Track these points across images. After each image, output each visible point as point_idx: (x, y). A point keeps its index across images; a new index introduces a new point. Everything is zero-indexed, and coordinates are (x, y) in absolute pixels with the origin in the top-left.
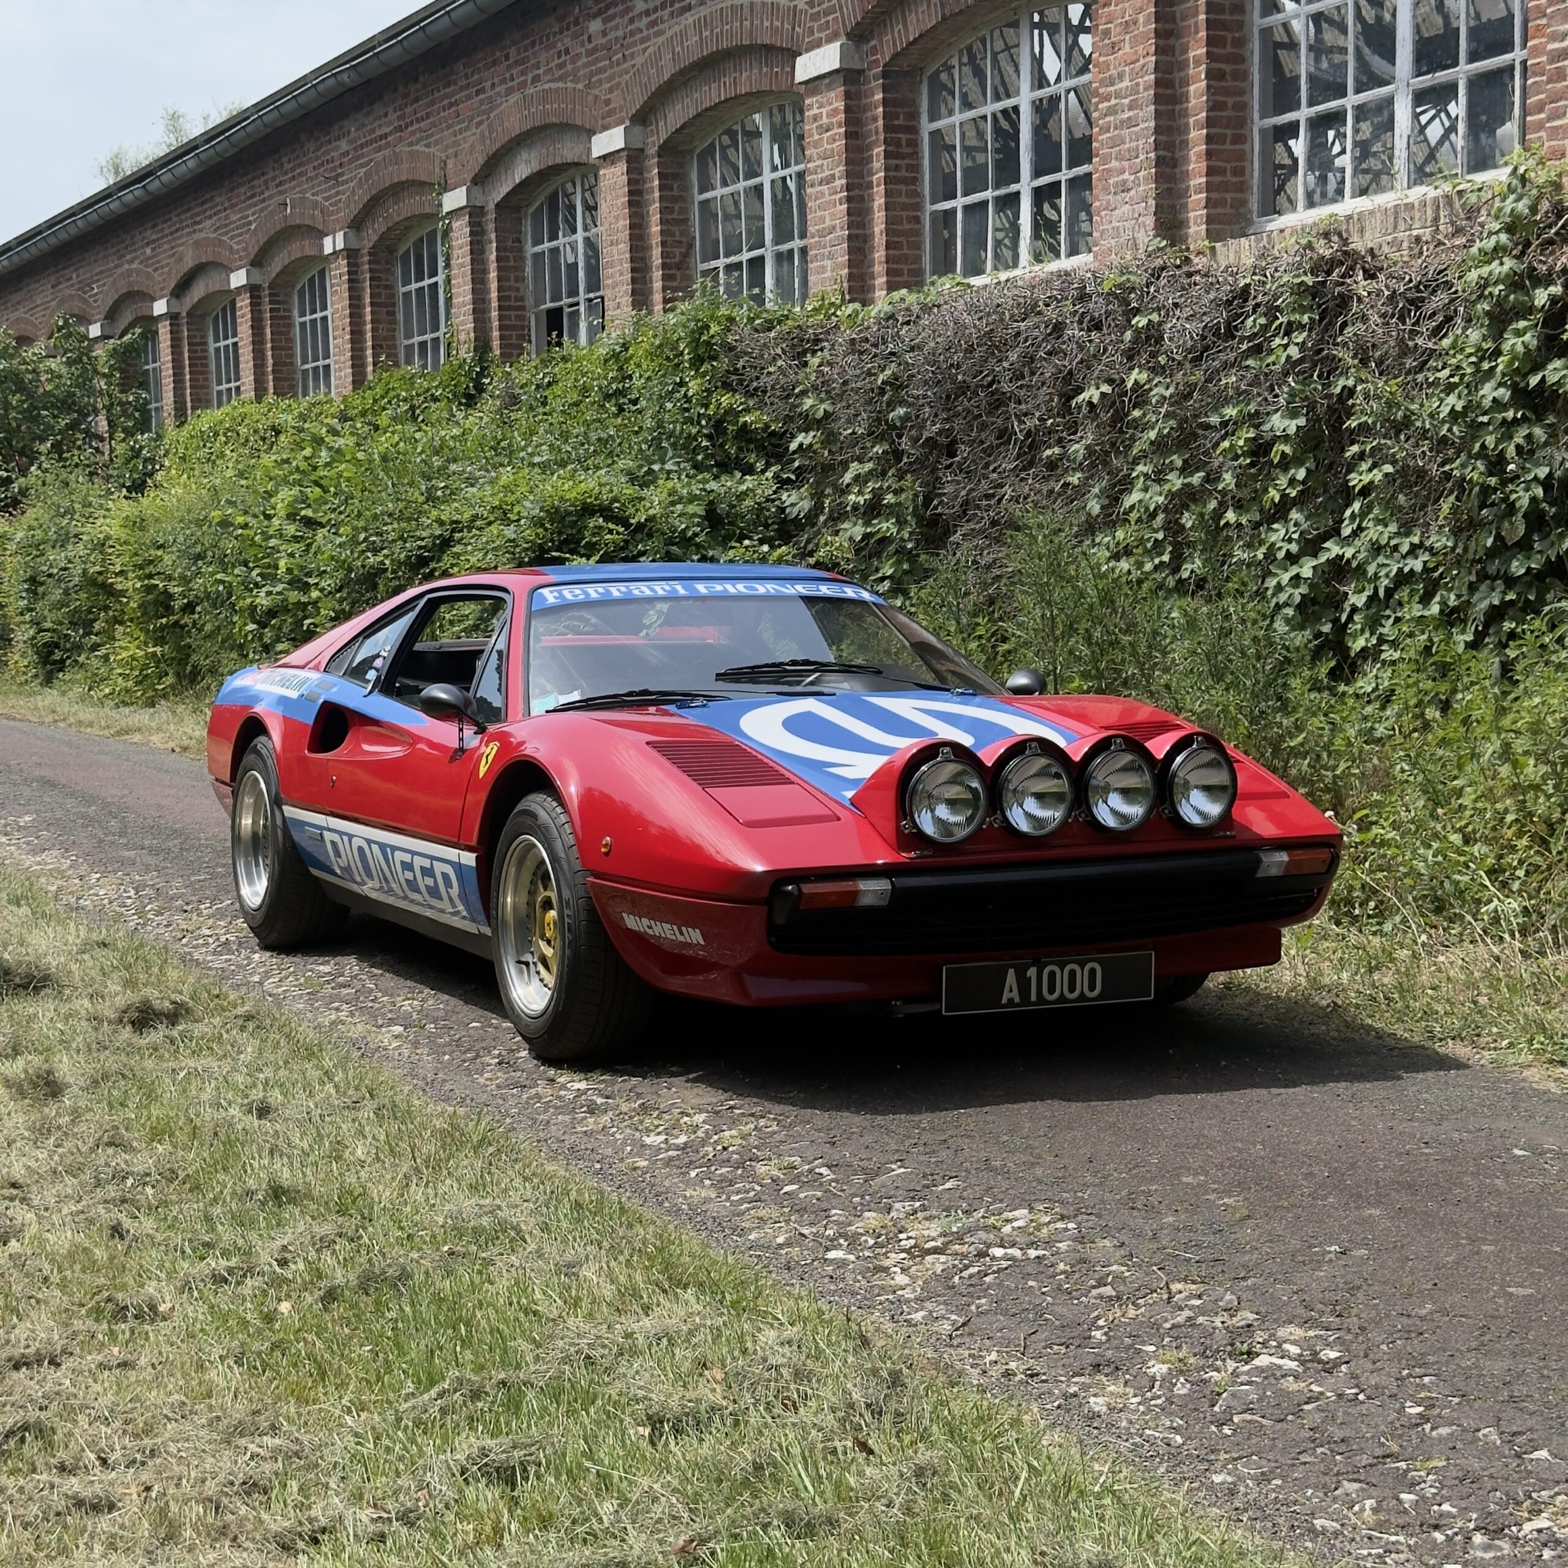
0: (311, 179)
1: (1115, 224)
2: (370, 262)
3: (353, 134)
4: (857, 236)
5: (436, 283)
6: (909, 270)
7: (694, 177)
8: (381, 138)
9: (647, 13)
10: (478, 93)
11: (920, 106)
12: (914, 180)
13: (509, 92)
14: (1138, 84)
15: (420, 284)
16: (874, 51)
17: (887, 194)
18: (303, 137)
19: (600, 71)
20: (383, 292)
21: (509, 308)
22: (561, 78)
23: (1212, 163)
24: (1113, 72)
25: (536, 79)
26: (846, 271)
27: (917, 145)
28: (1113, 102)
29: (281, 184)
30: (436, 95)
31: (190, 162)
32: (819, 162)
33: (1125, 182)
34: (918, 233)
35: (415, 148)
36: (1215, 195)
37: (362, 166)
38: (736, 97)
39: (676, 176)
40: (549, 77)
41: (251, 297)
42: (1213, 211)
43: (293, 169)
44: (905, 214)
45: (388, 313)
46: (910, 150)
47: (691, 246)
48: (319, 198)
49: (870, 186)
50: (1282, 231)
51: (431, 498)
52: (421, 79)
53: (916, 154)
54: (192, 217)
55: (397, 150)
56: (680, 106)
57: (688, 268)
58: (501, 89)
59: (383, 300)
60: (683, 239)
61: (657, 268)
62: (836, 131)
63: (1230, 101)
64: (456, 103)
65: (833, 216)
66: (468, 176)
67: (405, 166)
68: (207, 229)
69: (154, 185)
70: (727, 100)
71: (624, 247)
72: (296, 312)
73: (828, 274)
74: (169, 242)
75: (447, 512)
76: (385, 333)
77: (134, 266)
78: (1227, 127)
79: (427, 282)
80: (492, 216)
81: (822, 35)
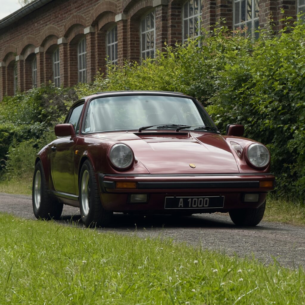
2: (7, 70)
3: (3, 39)
7: (53, 58)
8: (8, 41)
9: (42, 24)
10: (21, 34)
11: (77, 50)
12: (76, 65)
14: (89, 55)
16: (68, 40)
17: (70, 68)
19: (37, 34)
22: (31, 35)
25: (29, 34)
30: (15, 33)
34: (77, 76)
39: (49, 58)
44: (74, 72)
45: (11, 82)
46: (75, 59)
52: (13, 29)
55: (10, 44)
58: (24, 34)
59: (10, 79)
60: (51, 72)
62: (63, 55)
63: (102, 59)
64: (18, 36)
65: (62, 72)
66: (20, 53)
67: (11, 48)
71: (39, 73)
73: (62, 83)
80: (24, 62)
81: (61, 35)
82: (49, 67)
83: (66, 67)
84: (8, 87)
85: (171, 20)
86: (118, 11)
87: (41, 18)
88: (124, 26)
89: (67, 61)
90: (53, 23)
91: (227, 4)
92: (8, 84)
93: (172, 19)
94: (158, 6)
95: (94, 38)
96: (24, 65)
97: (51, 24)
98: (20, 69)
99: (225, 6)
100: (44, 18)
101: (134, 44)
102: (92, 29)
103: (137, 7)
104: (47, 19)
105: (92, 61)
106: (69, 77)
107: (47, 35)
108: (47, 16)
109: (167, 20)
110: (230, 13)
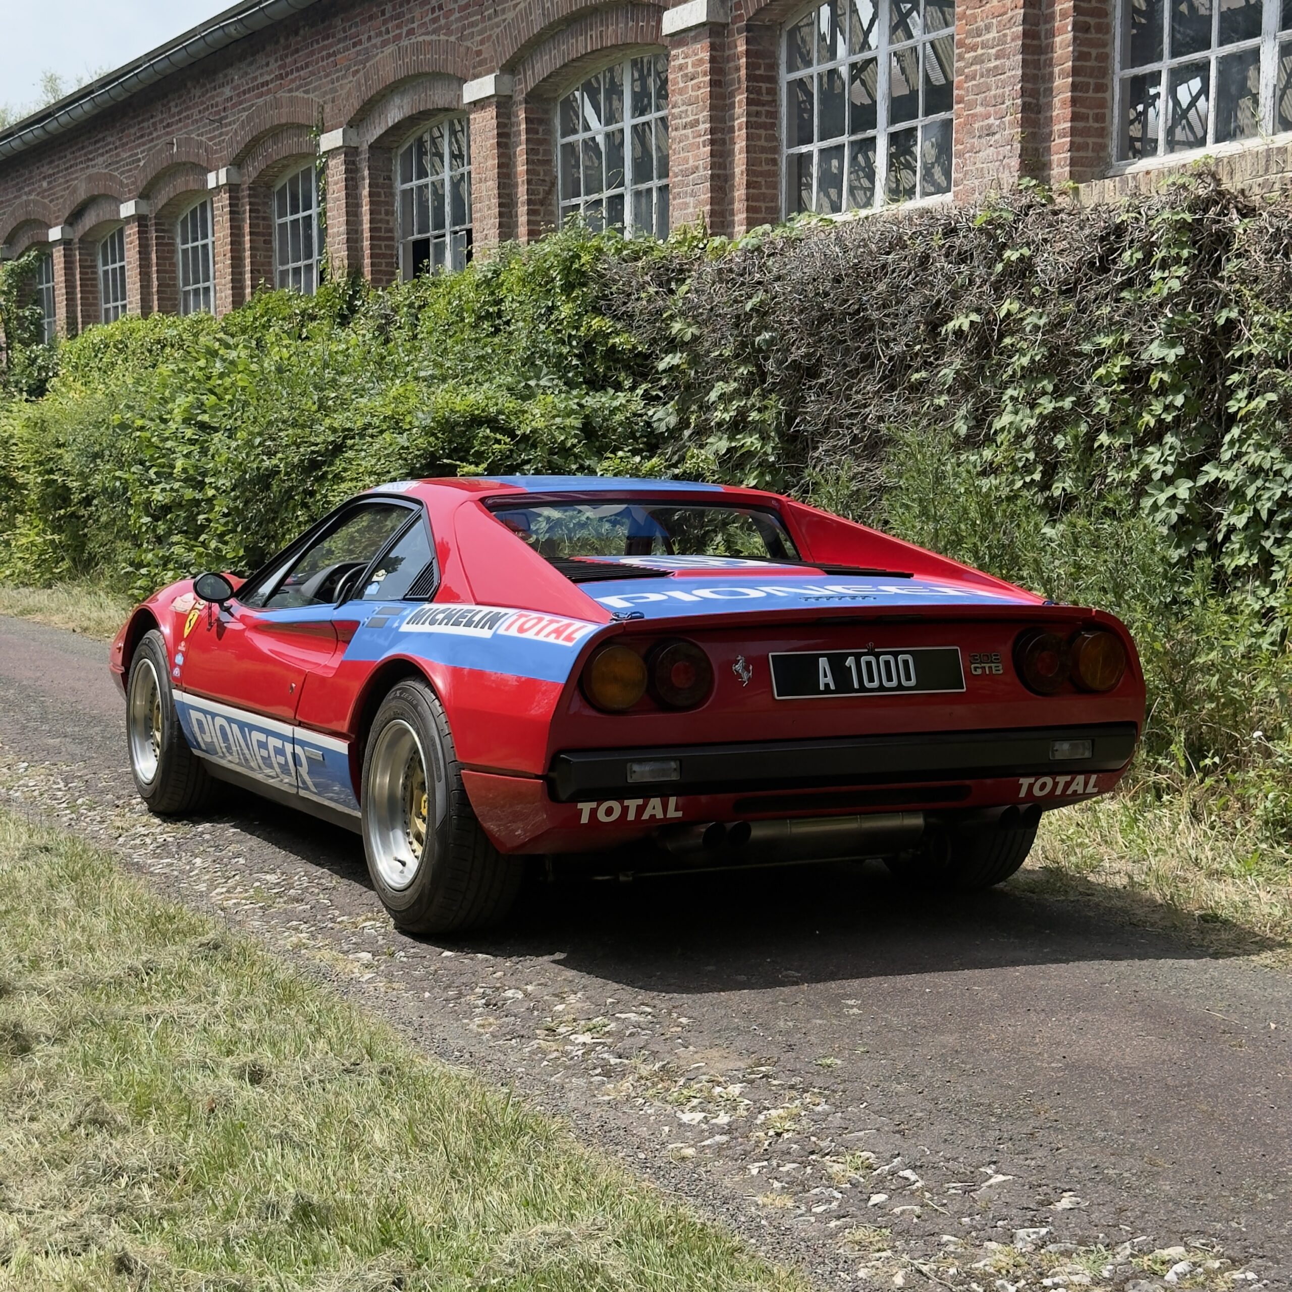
0: (197, 121)
1: (979, 165)
2: (250, 196)
3: (236, 82)
4: (719, 176)
5: (310, 216)
6: (767, 208)
7: (557, 122)
8: (263, 85)
10: (355, 44)
11: (779, 58)
12: (773, 126)
13: (384, 44)
14: (1005, 35)
15: (295, 217)
16: (739, 7)
17: (748, 138)
18: (189, 84)
19: (472, 25)
20: (261, 222)
21: (380, 239)
22: (434, 32)
23: (1077, 110)
24: (981, 24)
25: (411, 32)
26: (708, 207)
27: (775, 94)
28: (980, 51)
29: (168, 125)
30: (316, 46)
31: (86, 105)
32: (684, 108)
33: (990, 126)
34: (775, 174)
35: (294, 94)
36: (1078, 140)
37: (244, 110)
38: (602, 49)
39: (541, 121)
40: (423, 30)
41: (139, 226)
42: (1076, 154)
43: (179, 113)
44: (764, 156)
45: (265, 242)
46: (769, 98)
47: (553, 184)
48: (203, 139)
49: (732, 130)
50: (1148, 173)
51: (322, 406)
52: (302, 32)
53: (774, 102)
54: (85, 155)
55: (278, 96)
56: (547, 57)
57: (550, 204)
58: (377, 41)
59: (261, 229)
60: (547, 178)
61: (523, 203)
62: (701, 79)
63: (1094, 52)
64: (334, 54)
65: (697, 158)
66: (345, 119)
67: (284, 110)
68: (99, 165)
69: (52, 125)
70: (593, 52)
71: (491, 184)
72: (179, 240)
73: (691, 210)
74: (65, 176)
75: (339, 420)
76: (262, 259)
77: (32, 197)
78: (1091, 77)
79: (301, 215)
80: (365, 156)
82: (540, 157)
84: (252, 256)
92: (252, 249)
96: (364, 164)
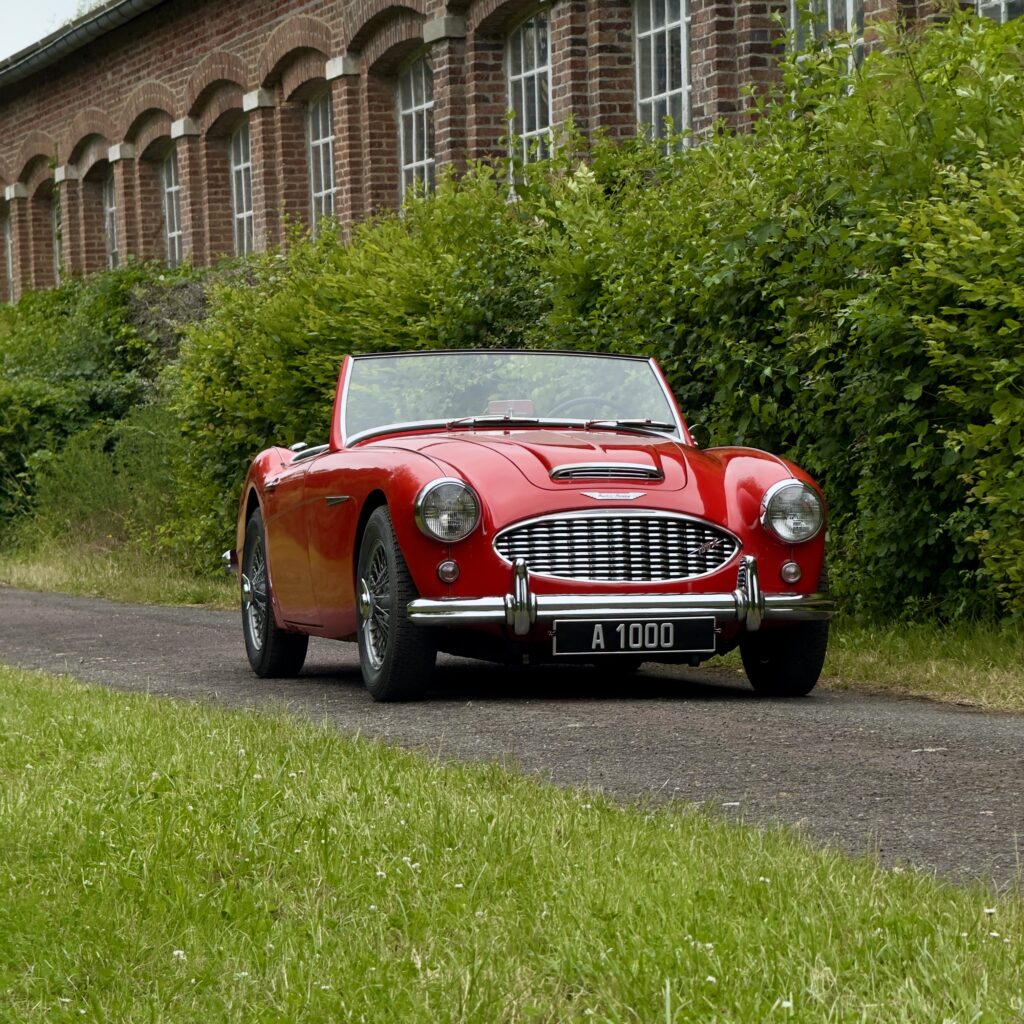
1: (258, 244)
2: (33, 208)
3: (18, 114)
4: (197, 233)
7: (164, 177)
8: (30, 121)
9: (126, 75)
10: (69, 103)
11: (229, 156)
12: (227, 200)
13: (80, 106)
14: (260, 173)
16: (202, 125)
17: (210, 209)
19: (112, 105)
20: (43, 229)
21: (93, 251)
22: (97, 105)
24: (255, 164)
25: (89, 102)
27: (228, 179)
28: (255, 179)
30: (52, 98)
32: (183, 187)
33: (259, 223)
34: (231, 231)
35: (44, 132)
37: (22, 138)
39: (152, 177)
40: (94, 102)
44: (221, 220)
45: (46, 245)
46: (224, 183)
47: (163, 222)
53: (228, 185)
55: (37, 131)
58: (77, 103)
59: (43, 236)
60: (158, 218)
62: (187, 169)
63: (298, 184)
64: (60, 107)
65: (188, 220)
66: (67, 158)
67: (40, 144)
71: (123, 221)
72: (8, 236)
78: (296, 198)
80: (81, 187)
81: (180, 112)
82: (152, 203)
83: (197, 207)
84: (36, 258)
85: (474, 82)
86: (333, 50)
87: (124, 57)
88: (350, 92)
89: (200, 189)
90: (158, 73)
91: (616, 43)
92: (36, 252)
93: (476, 78)
94: (438, 41)
95: (272, 123)
96: (81, 194)
97: (153, 76)
98: (69, 205)
99: (613, 49)
100: (132, 57)
101: (380, 145)
102: (266, 96)
103: (383, 38)
104: (140, 61)
105: (266, 190)
106: (208, 236)
107: (141, 111)
108: (138, 50)
109: (463, 82)
110: (626, 66)
